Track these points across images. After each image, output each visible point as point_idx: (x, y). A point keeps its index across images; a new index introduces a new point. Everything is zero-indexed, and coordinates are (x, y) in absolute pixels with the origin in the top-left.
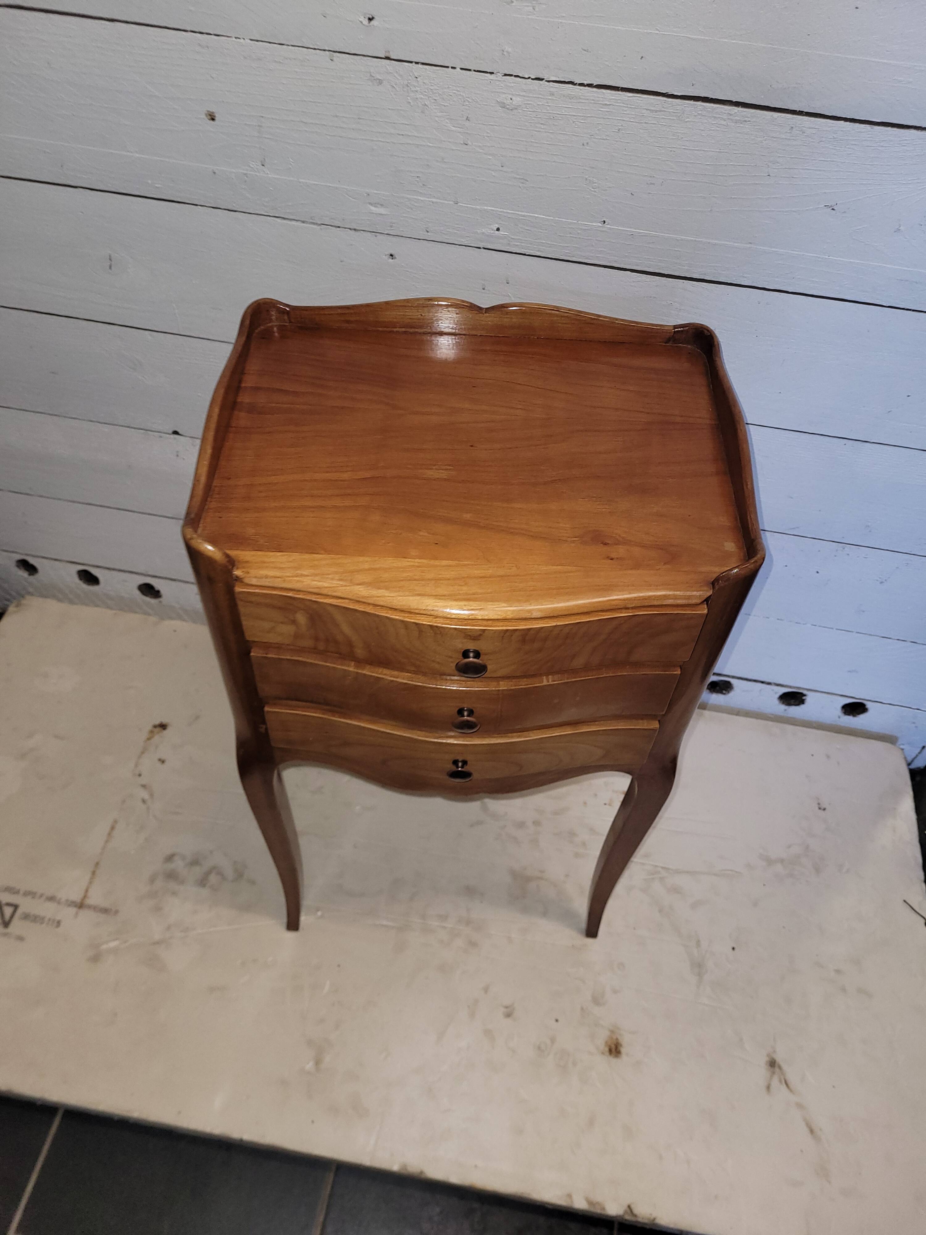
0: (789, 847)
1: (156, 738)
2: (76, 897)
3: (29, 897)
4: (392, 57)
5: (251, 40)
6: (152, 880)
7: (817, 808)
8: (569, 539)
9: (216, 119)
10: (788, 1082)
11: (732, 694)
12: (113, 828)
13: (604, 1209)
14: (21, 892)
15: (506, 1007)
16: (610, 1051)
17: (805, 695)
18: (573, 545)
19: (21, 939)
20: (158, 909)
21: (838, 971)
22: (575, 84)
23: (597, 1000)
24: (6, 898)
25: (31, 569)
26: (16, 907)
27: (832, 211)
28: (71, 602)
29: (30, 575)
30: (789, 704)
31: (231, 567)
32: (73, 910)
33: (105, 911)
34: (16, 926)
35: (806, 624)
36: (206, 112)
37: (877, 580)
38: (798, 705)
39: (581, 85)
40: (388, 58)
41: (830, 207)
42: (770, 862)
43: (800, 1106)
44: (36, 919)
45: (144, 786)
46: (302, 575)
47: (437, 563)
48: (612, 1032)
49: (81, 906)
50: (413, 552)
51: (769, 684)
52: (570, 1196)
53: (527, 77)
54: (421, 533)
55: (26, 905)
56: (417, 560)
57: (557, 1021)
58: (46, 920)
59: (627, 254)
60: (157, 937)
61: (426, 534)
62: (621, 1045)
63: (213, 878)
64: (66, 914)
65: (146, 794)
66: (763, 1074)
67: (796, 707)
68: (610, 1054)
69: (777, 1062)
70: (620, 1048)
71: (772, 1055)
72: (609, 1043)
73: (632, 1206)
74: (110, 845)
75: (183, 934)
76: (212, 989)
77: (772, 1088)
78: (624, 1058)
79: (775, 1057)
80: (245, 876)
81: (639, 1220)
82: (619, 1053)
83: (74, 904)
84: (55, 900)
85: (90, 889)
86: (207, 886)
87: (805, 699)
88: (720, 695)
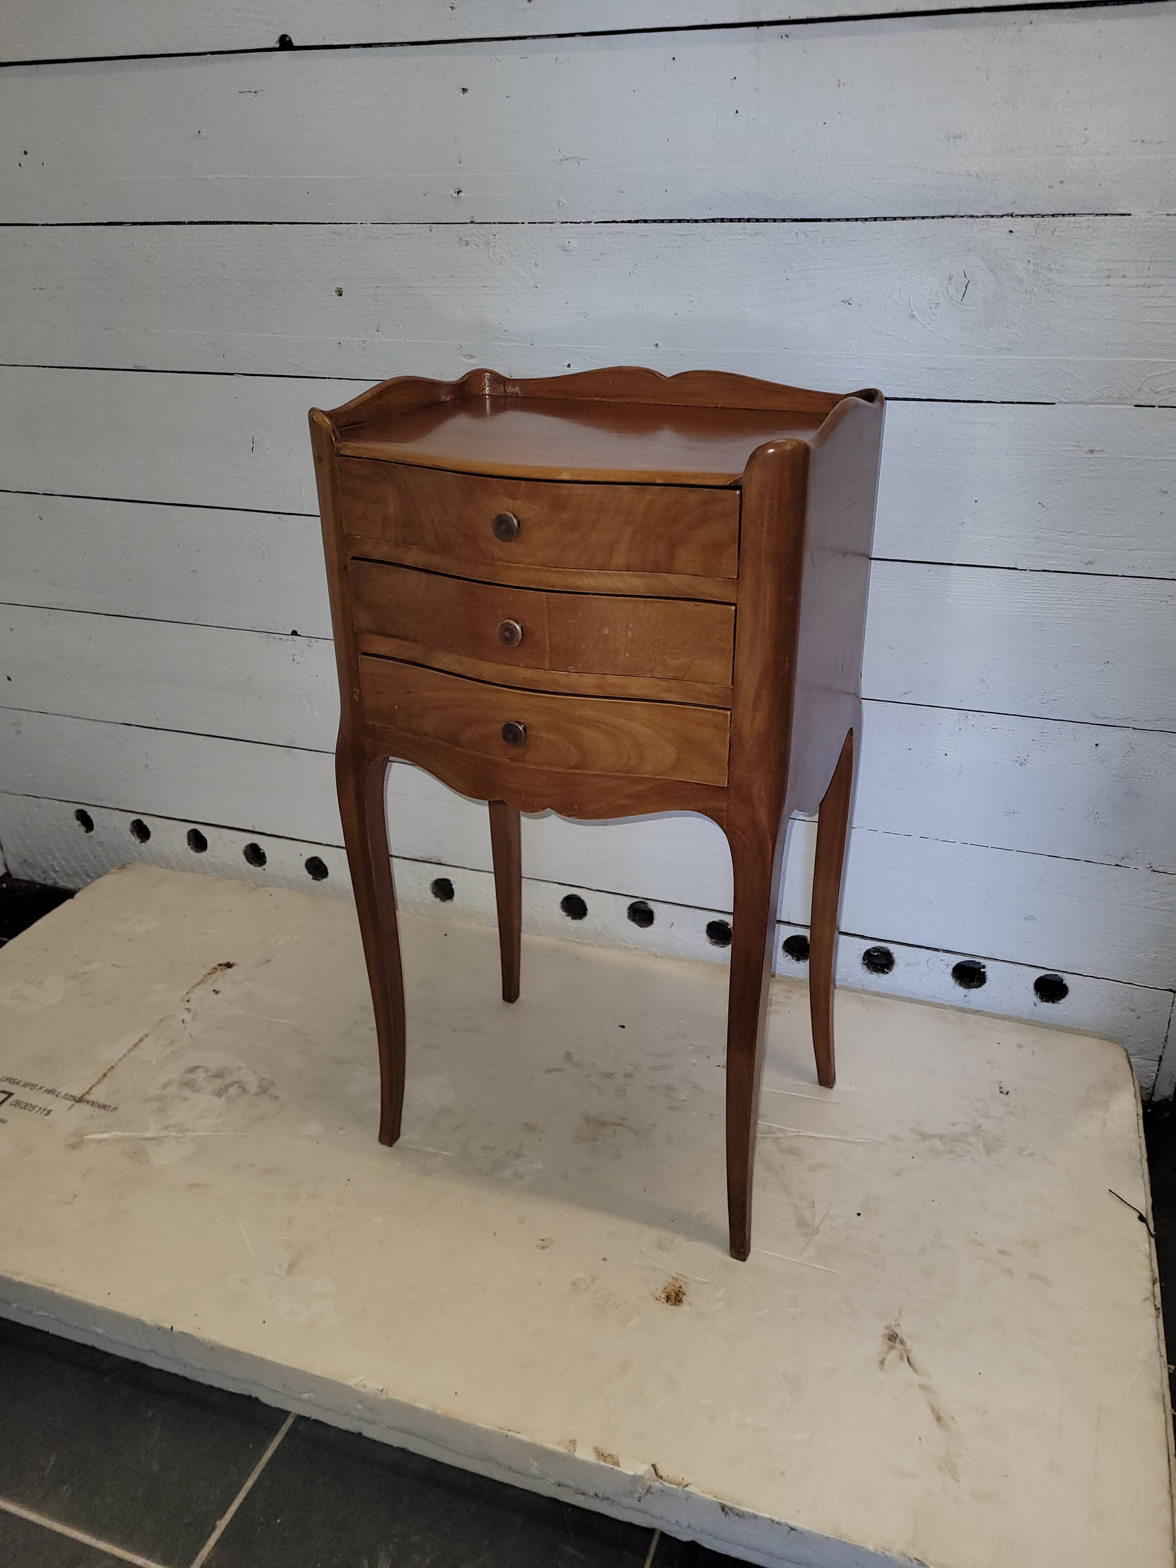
0: (954, 1125)
1: (218, 974)
2: (77, 1093)
3: (27, 1087)
4: (477, 221)
5: (372, 224)
6: (166, 1086)
7: (999, 1092)
9: (343, 295)
10: (912, 1360)
11: (895, 972)
12: (141, 1040)
13: (617, 1463)
14: (21, 1084)
15: (544, 1243)
16: (668, 1298)
17: (984, 967)
19: (2, 1121)
20: (161, 1110)
21: (1002, 1252)
23: (663, 1246)
25: (144, 833)
26: (10, 1095)
29: (142, 839)
30: (966, 985)
32: (69, 1103)
34: (4, 1110)
36: (336, 289)
37: (1014, 761)
38: (980, 985)
40: (473, 223)
42: (924, 1136)
43: (923, 1388)
44: (27, 1107)
45: (188, 1010)
48: (676, 1279)
49: (80, 1100)
51: (936, 950)
52: (572, 1445)
53: (579, 221)
55: (20, 1093)
57: (605, 1259)
58: (37, 1108)
60: (150, 1134)
63: (232, 1091)
64: (60, 1106)
65: (187, 1017)
66: (876, 1345)
67: (977, 989)
68: (667, 1301)
69: (899, 1336)
70: (682, 1296)
71: (893, 1328)
72: (668, 1290)
73: (658, 1466)
74: (133, 1054)
75: (180, 1135)
76: (193, 1186)
77: (886, 1363)
78: (685, 1307)
79: (897, 1330)
80: (269, 1092)
81: (666, 1483)
82: (680, 1301)
83: (72, 1099)
84: (53, 1093)
85: (94, 1087)
86: (223, 1096)
87: (985, 972)
88: (881, 975)
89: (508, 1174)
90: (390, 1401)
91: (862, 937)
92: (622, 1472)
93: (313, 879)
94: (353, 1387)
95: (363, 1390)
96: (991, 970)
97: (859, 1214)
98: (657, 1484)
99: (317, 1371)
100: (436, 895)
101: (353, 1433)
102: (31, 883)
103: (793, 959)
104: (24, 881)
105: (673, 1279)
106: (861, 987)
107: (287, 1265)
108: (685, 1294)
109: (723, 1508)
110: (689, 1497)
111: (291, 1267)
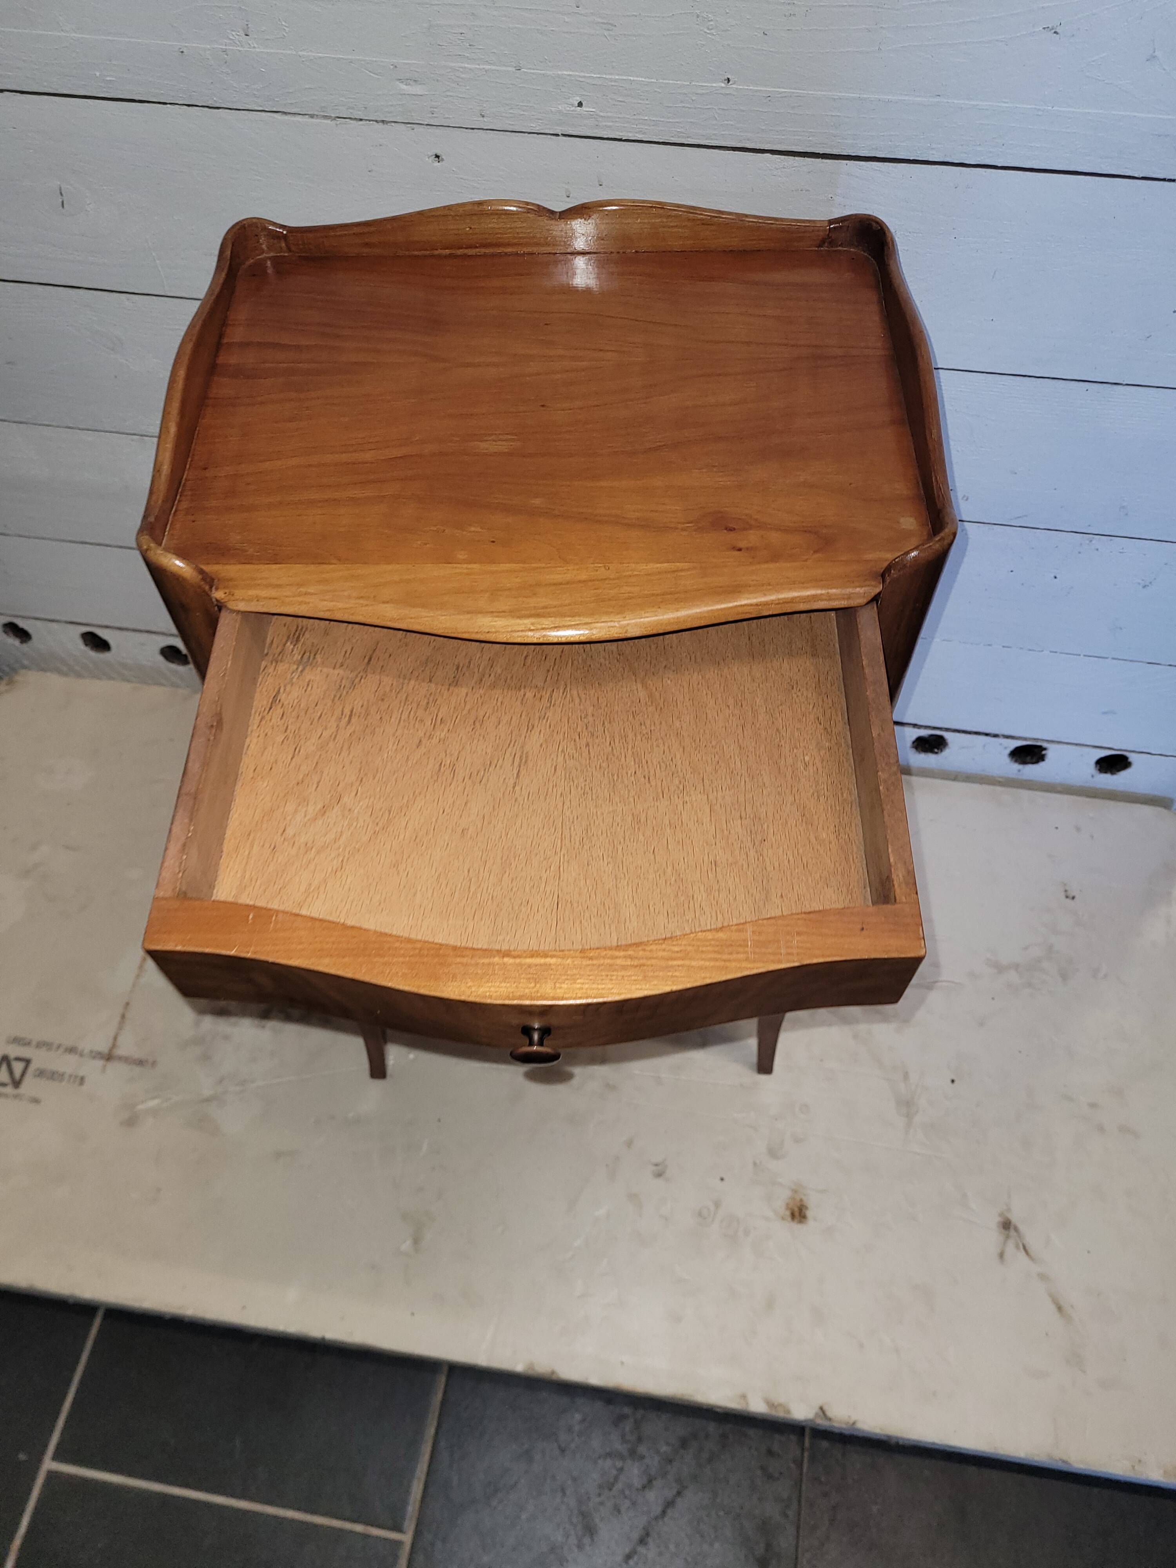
0: (1026, 948)
2: (103, 1046)
3: (44, 1049)
6: (197, 1022)
7: (1064, 897)
8: (680, 526)
10: (1027, 1247)
11: (946, 753)
12: (144, 959)
13: (788, 1412)
14: (34, 1043)
15: (656, 1165)
16: (793, 1216)
17: (1045, 749)
18: (684, 533)
19: (36, 1101)
20: (206, 1058)
21: (1092, 1105)
23: (773, 1153)
24: (13, 1051)
25: (23, 635)
26: (28, 1062)
27: (1055, 35)
28: (79, 675)
29: (22, 642)
30: (1024, 763)
31: (207, 588)
32: (101, 1063)
33: (140, 1063)
34: (30, 1086)
35: (1043, 651)
37: (1139, 584)
38: (1037, 762)
41: (1051, 30)
42: (1000, 969)
43: (1042, 1277)
44: (54, 1076)
46: (306, 594)
47: (494, 568)
48: (795, 1191)
49: (109, 1057)
50: (462, 555)
51: (996, 736)
52: (744, 1397)
54: (473, 529)
55: (40, 1059)
56: (465, 566)
57: (722, 1179)
58: (66, 1077)
59: (764, 128)
60: (207, 1093)
61: (479, 529)
62: (807, 1208)
64: (91, 1069)
66: (992, 1237)
67: (1033, 765)
68: (793, 1219)
70: (806, 1211)
71: (1006, 1215)
72: (791, 1205)
73: (825, 1408)
75: (239, 1088)
76: (279, 1155)
77: (1006, 1256)
78: (811, 1223)
79: (1010, 1217)
81: (836, 1425)
82: (805, 1217)
83: (100, 1056)
84: (76, 1052)
85: (119, 1036)
87: (1045, 753)
88: (933, 754)
91: (915, 726)
92: (790, 1418)
98: (827, 1425)
105: (793, 1191)
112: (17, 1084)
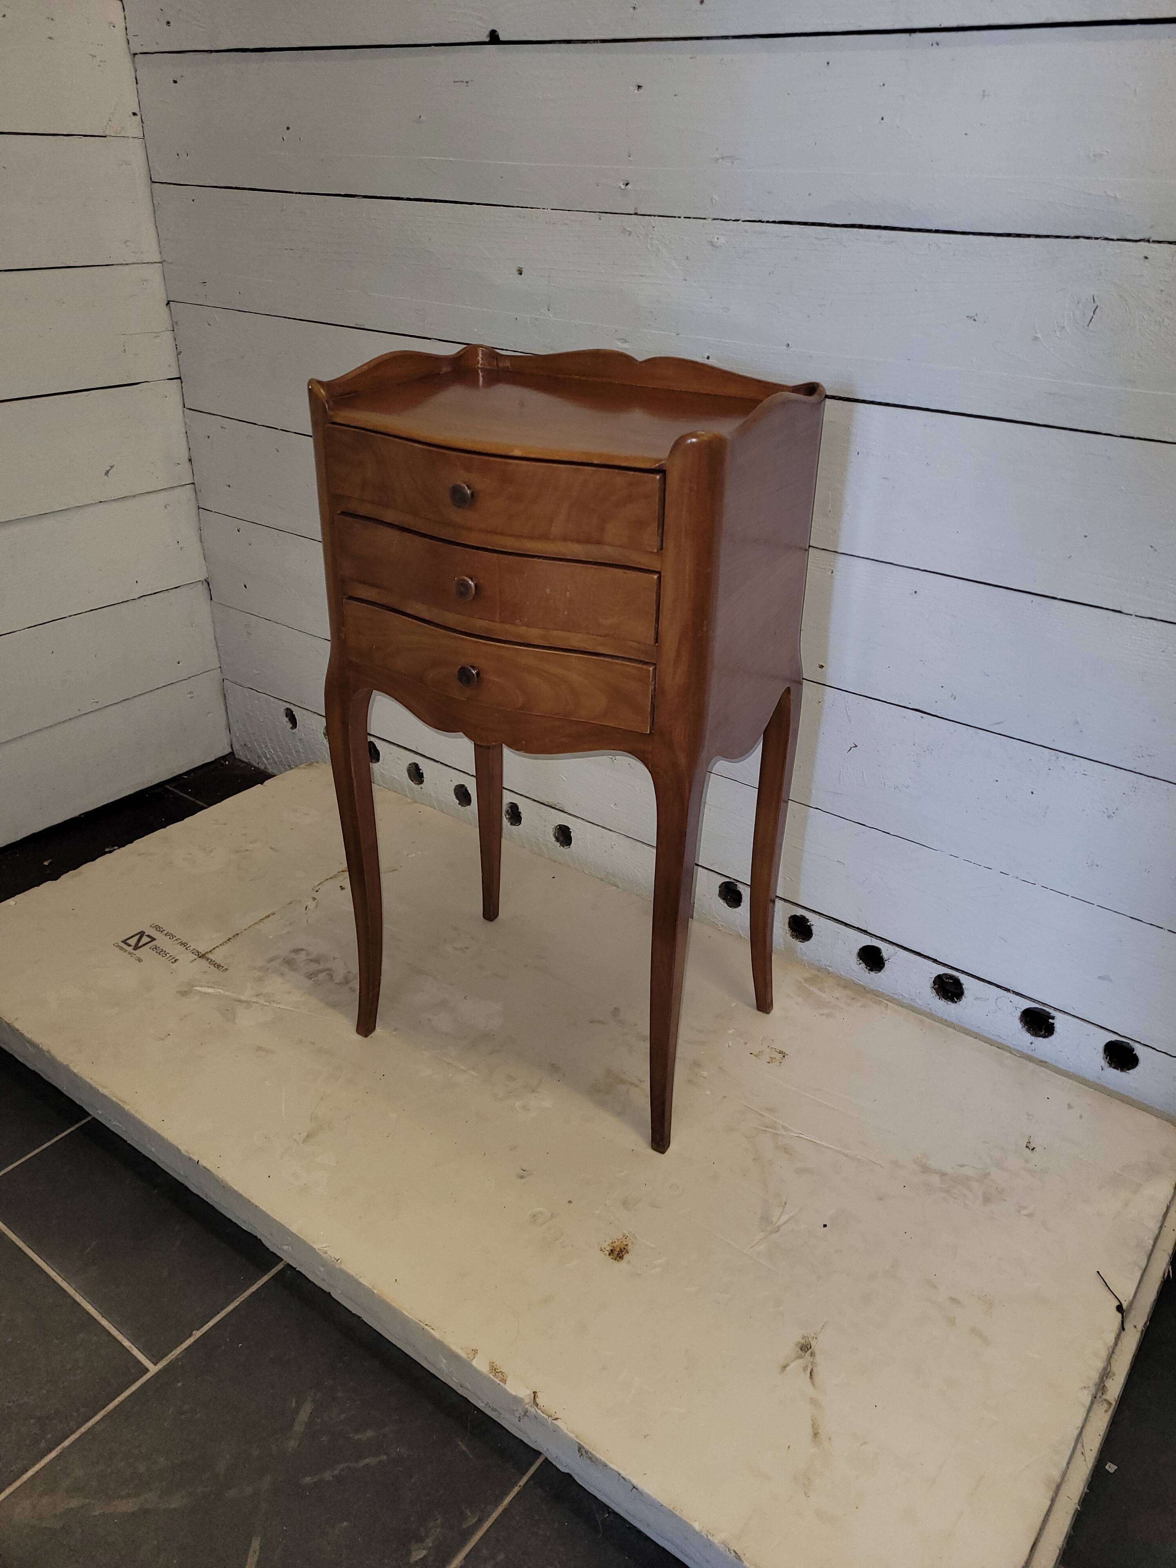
0: (962, 1166)
2: (202, 950)
3: (168, 936)
4: (639, 213)
5: (552, 209)
6: (272, 960)
7: (1025, 1146)
9: (523, 274)
10: (815, 1373)
11: (964, 1003)
12: (268, 916)
13: (505, 1381)
14: (165, 932)
16: (612, 1252)
17: (1053, 1018)
19: (140, 960)
20: (260, 979)
21: (953, 1300)
22: (763, 222)
23: (627, 1204)
26: (153, 939)
27: (974, 321)
30: (1033, 1032)
32: (195, 957)
34: (143, 952)
36: (517, 268)
37: (1103, 811)
38: (1047, 1035)
39: (768, 222)
40: (636, 214)
42: (925, 1169)
43: (813, 1402)
44: (162, 952)
45: (314, 899)
49: (202, 956)
51: (1007, 990)
52: (474, 1352)
53: (729, 219)
55: (161, 941)
57: (570, 1202)
58: (169, 955)
60: (245, 998)
63: (321, 976)
64: (186, 958)
65: (312, 905)
66: (785, 1350)
67: (1044, 1039)
68: (610, 1254)
69: (812, 1348)
70: (625, 1254)
71: (810, 1339)
72: (615, 1245)
73: (539, 1394)
74: (257, 926)
75: (267, 1003)
76: (259, 1049)
77: (788, 1368)
78: (623, 1264)
79: (813, 1343)
80: (350, 985)
81: (539, 1411)
82: (621, 1258)
83: (197, 954)
84: (185, 946)
85: (217, 948)
86: (313, 979)
87: (1053, 1024)
88: (949, 1003)
89: (518, 1104)
90: (342, 1271)
91: (935, 961)
92: (506, 1390)
93: (459, 804)
94: (317, 1250)
95: (324, 1256)
96: (1059, 1021)
97: (825, 1226)
98: (532, 1410)
99: (294, 1229)
100: (557, 840)
101: (325, 1292)
102: (249, 765)
103: (866, 968)
104: (243, 762)
105: (624, 1236)
106: (928, 1010)
107: (305, 1134)
108: (628, 1253)
109: (580, 1448)
110: (556, 1430)
111: (308, 1136)
112: (136, 947)
